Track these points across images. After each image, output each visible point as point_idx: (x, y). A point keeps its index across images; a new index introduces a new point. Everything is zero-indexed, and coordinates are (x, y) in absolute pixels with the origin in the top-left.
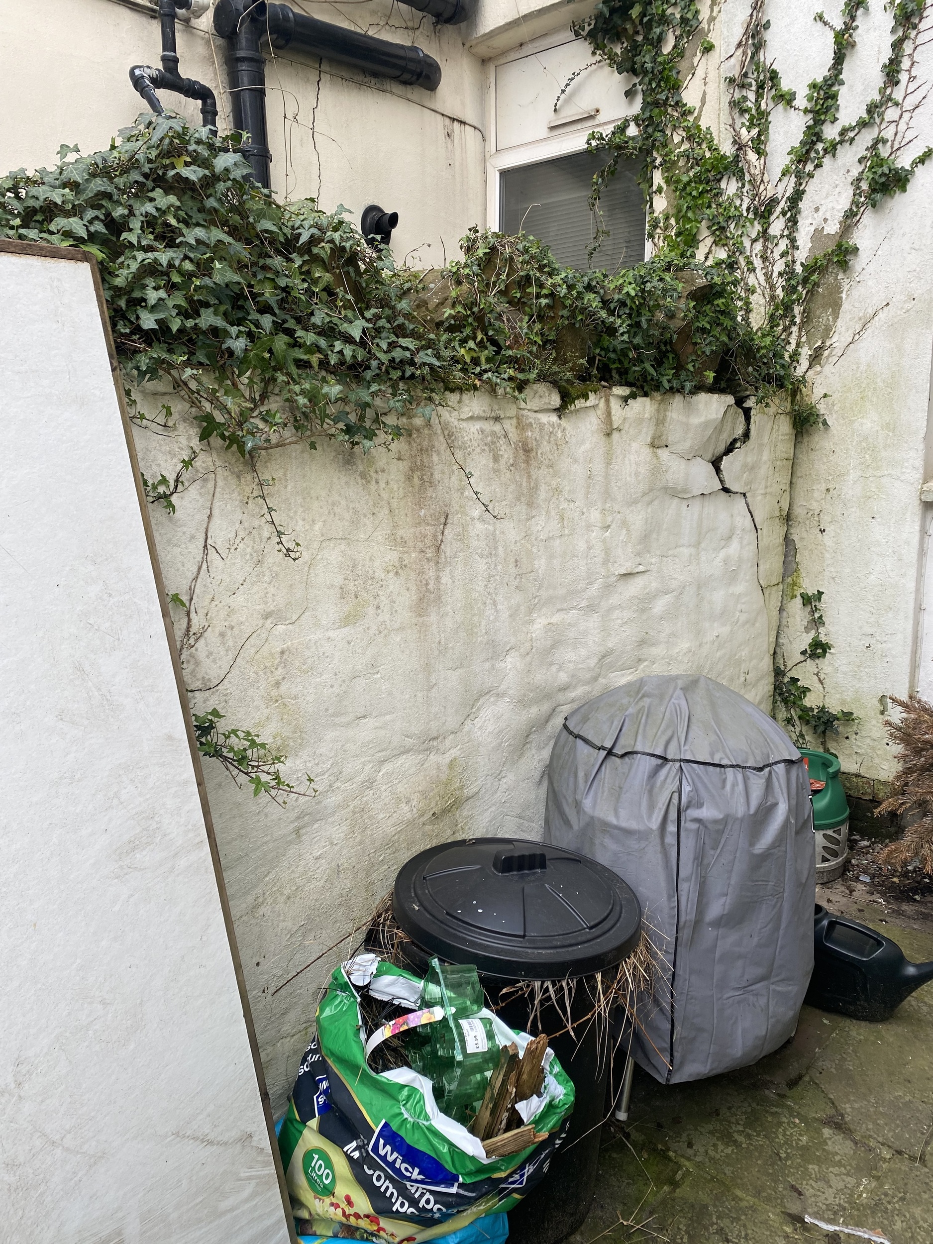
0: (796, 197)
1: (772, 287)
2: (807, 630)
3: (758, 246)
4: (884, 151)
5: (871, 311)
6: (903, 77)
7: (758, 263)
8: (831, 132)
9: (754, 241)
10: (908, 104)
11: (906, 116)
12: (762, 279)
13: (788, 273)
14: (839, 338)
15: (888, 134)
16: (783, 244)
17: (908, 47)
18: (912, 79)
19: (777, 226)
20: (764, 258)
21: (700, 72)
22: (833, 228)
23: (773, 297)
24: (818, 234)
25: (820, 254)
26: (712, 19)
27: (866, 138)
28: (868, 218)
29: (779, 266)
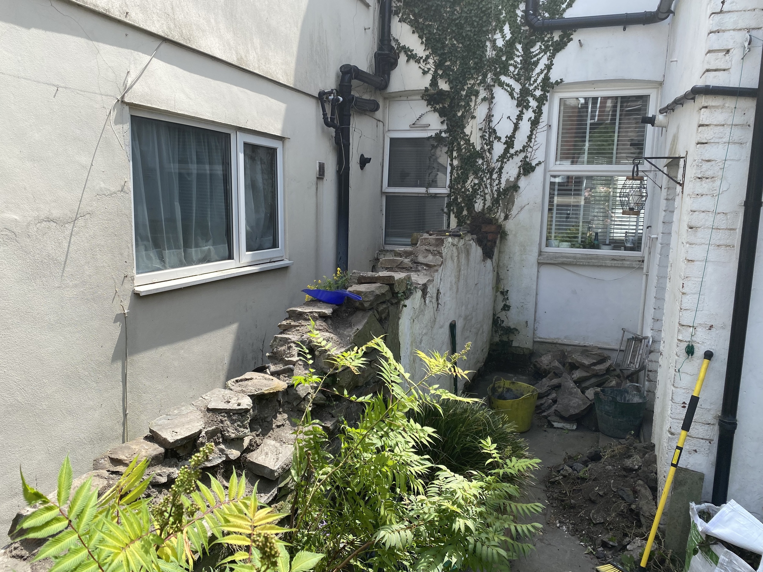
0: (501, 168)
1: (493, 194)
2: (503, 302)
3: (489, 181)
4: (528, 160)
5: (523, 205)
6: (533, 140)
7: (488, 186)
8: (512, 151)
9: (487, 179)
10: (535, 148)
11: (534, 151)
12: (490, 191)
13: (498, 190)
14: (514, 212)
15: (529, 155)
16: (497, 182)
17: (534, 132)
18: (535, 141)
19: (495, 176)
20: (491, 185)
21: (470, 124)
22: (512, 179)
23: (493, 197)
24: (507, 180)
25: (508, 186)
26: (475, 109)
27: (522, 155)
28: (523, 178)
29: (495, 188)
